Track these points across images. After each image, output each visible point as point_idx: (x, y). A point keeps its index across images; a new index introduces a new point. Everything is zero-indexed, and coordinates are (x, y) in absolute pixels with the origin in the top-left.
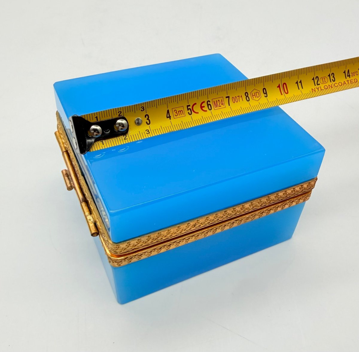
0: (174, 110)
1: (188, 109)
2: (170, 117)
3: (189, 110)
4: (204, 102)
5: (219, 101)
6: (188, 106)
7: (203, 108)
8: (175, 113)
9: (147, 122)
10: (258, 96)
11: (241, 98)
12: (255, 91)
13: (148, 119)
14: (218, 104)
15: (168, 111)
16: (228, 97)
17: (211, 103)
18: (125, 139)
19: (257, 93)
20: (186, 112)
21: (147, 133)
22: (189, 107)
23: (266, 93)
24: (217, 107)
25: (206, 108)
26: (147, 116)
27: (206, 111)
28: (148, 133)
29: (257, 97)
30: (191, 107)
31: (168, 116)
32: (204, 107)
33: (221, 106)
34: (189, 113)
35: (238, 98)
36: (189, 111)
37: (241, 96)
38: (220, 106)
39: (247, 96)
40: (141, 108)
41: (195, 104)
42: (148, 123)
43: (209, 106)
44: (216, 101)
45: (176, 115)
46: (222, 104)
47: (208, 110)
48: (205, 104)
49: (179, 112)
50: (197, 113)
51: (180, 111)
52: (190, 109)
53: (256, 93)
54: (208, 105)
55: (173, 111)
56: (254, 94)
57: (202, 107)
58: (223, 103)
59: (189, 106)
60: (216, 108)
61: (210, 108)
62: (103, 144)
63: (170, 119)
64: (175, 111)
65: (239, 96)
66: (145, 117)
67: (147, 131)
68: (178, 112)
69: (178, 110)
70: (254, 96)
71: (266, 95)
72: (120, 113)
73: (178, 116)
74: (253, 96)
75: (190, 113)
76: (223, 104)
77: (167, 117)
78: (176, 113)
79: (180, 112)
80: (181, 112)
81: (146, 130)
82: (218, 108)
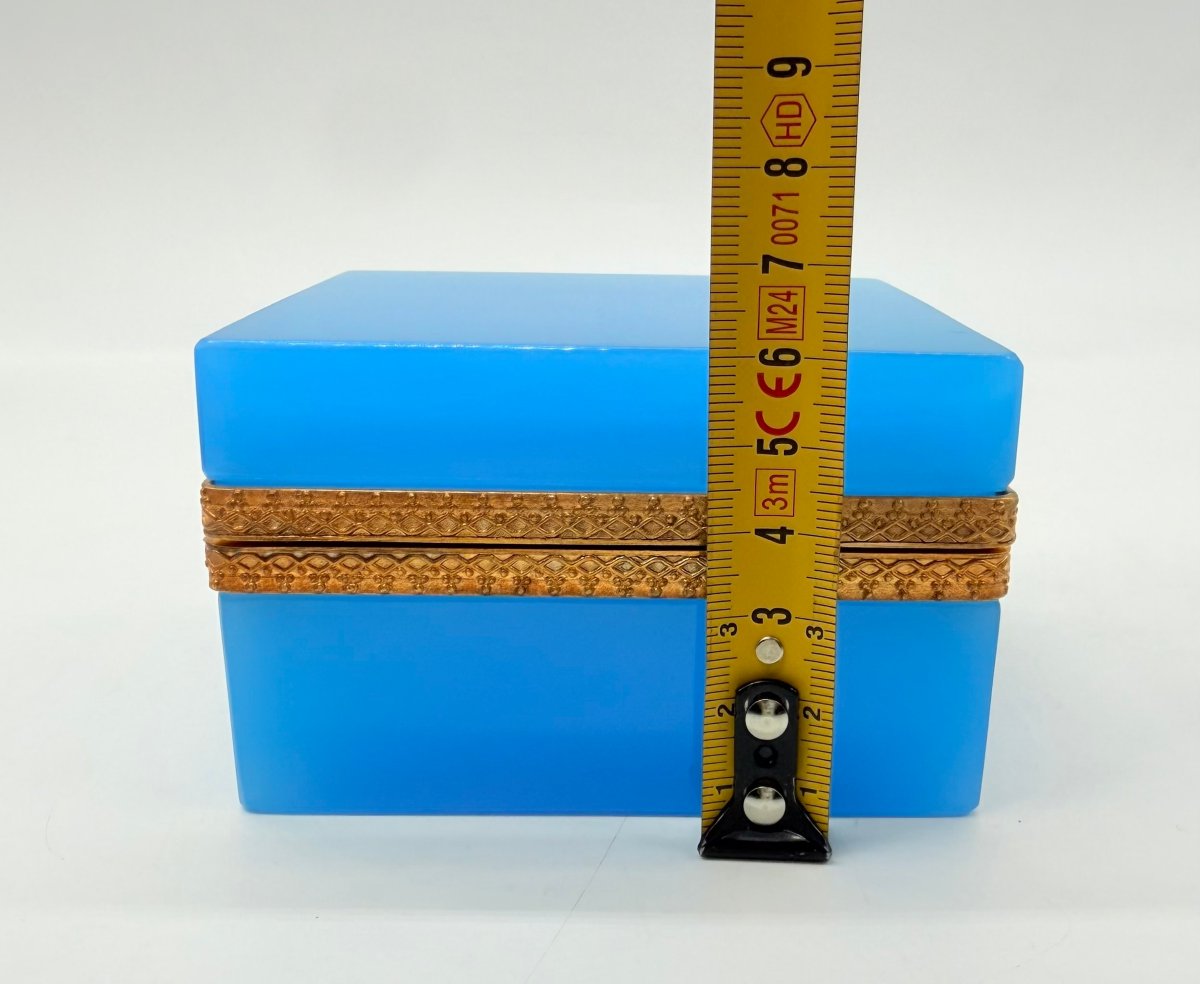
0: (761, 510)
1: (773, 451)
2: (784, 532)
3: (778, 446)
4: (761, 377)
5: (774, 309)
6: (761, 450)
7: (786, 386)
8: (775, 509)
9: (781, 622)
10: (794, 109)
11: (785, 202)
12: (771, 120)
13: (770, 614)
14: (783, 314)
15: (761, 532)
16: (767, 259)
17: (772, 347)
18: (818, 718)
19: (784, 110)
20: (780, 460)
21: (820, 638)
22: (767, 446)
23: (793, 61)
24: (793, 326)
25: (787, 374)
26: (759, 616)
27: (798, 378)
28: (818, 633)
29: (799, 116)
30: (768, 439)
31: (778, 536)
32: (779, 381)
33: (795, 307)
34: (787, 453)
35: (780, 214)
36: (781, 447)
37: (778, 196)
38: (795, 311)
39: (784, 164)
40: (723, 634)
41: (759, 416)
42: (783, 617)
43: (783, 357)
44: (769, 320)
45: (782, 504)
46: (788, 300)
47: (794, 369)
48: (771, 374)
49: (772, 491)
50: (796, 416)
51: (771, 487)
52: (773, 443)
53: (779, 116)
54: (777, 362)
55: (766, 511)
56: (783, 131)
57: (779, 392)
58: (785, 290)
59: (760, 442)
60: (798, 329)
61: (791, 357)
62: (814, 791)
63: (791, 532)
64: (768, 504)
65: (775, 208)
66: (760, 621)
67: (810, 632)
68: (774, 496)
69: (764, 492)
70: (793, 131)
71: (801, 67)
72: (722, 711)
73: (788, 497)
74: (788, 136)
75: (789, 447)
76: (789, 294)
77: (783, 541)
78: (774, 502)
79: (775, 488)
80: (775, 480)
81: (809, 636)
82: (799, 323)
